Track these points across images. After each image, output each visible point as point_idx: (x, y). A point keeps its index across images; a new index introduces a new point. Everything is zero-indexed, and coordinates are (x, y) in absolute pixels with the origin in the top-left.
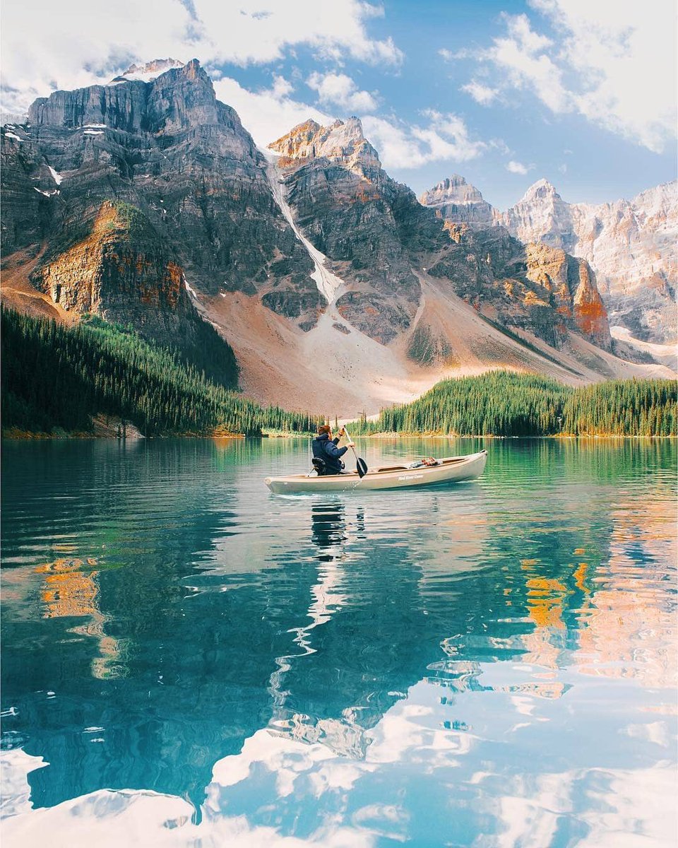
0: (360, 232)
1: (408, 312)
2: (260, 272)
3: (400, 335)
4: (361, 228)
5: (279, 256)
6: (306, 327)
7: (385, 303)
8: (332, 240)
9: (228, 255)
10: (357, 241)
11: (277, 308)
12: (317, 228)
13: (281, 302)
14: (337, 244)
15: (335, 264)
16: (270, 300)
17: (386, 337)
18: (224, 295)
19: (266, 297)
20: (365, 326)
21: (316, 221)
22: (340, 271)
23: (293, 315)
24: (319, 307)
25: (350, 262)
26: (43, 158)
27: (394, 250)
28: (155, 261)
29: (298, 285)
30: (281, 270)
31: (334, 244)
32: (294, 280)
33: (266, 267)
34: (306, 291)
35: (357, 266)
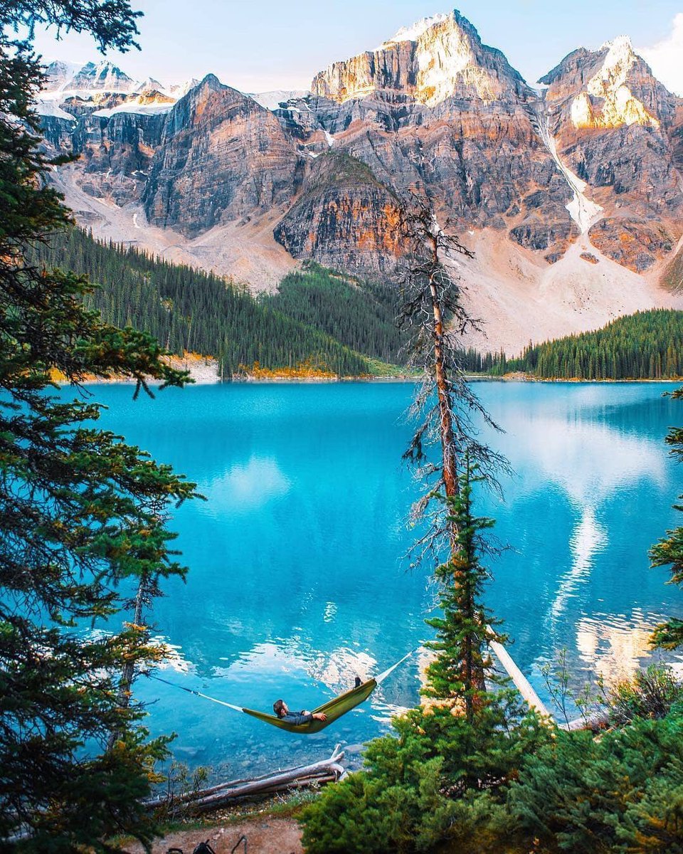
0: (622, 155)
1: (672, 236)
2: (511, 207)
3: (658, 261)
4: (625, 149)
5: (533, 188)
6: (552, 259)
7: (645, 227)
8: (594, 167)
9: (478, 193)
10: (619, 165)
11: (524, 242)
12: (579, 156)
13: (528, 235)
14: (599, 170)
15: (595, 191)
16: (517, 234)
17: (641, 265)
18: (472, 233)
19: (514, 231)
20: (618, 254)
21: (578, 148)
22: (601, 197)
23: (540, 248)
24: (569, 237)
25: (612, 187)
26: (320, 124)
27: (658, 169)
28: (371, 205)
29: (548, 216)
30: (533, 202)
31: (595, 171)
32: (544, 212)
33: (519, 202)
34: (556, 222)
35: (619, 190)
